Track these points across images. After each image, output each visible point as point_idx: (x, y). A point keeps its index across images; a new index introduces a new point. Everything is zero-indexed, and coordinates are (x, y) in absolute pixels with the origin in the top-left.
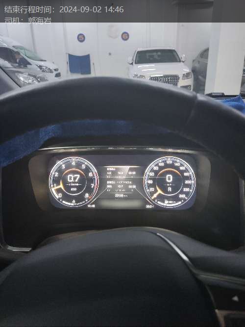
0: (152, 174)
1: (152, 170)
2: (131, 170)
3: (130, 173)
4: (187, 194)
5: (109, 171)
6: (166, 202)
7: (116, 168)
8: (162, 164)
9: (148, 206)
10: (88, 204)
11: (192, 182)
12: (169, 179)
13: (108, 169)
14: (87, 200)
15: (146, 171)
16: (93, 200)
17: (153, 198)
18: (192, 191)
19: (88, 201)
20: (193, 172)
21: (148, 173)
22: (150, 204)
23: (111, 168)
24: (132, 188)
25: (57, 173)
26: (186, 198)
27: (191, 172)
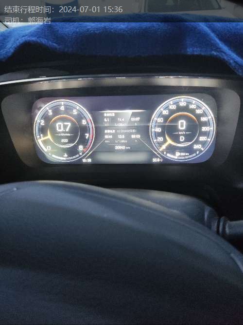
0: (160, 120)
1: (161, 115)
2: (134, 115)
3: (133, 119)
4: (203, 144)
5: (107, 117)
6: (178, 154)
7: (115, 113)
8: (174, 107)
9: (155, 160)
10: (83, 158)
11: (211, 129)
12: (182, 126)
13: (105, 115)
14: (81, 154)
15: (153, 117)
16: (88, 154)
17: (161, 150)
18: (210, 140)
19: (83, 154)
20: (213, 116)
21: (155, 119)
22: (157, 157)
23: (109, 113)
24: (136, 139)
25: (43, 121)
26: (202, 149)
27: (210, 116)
